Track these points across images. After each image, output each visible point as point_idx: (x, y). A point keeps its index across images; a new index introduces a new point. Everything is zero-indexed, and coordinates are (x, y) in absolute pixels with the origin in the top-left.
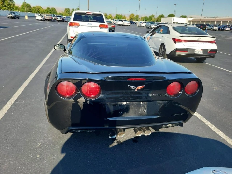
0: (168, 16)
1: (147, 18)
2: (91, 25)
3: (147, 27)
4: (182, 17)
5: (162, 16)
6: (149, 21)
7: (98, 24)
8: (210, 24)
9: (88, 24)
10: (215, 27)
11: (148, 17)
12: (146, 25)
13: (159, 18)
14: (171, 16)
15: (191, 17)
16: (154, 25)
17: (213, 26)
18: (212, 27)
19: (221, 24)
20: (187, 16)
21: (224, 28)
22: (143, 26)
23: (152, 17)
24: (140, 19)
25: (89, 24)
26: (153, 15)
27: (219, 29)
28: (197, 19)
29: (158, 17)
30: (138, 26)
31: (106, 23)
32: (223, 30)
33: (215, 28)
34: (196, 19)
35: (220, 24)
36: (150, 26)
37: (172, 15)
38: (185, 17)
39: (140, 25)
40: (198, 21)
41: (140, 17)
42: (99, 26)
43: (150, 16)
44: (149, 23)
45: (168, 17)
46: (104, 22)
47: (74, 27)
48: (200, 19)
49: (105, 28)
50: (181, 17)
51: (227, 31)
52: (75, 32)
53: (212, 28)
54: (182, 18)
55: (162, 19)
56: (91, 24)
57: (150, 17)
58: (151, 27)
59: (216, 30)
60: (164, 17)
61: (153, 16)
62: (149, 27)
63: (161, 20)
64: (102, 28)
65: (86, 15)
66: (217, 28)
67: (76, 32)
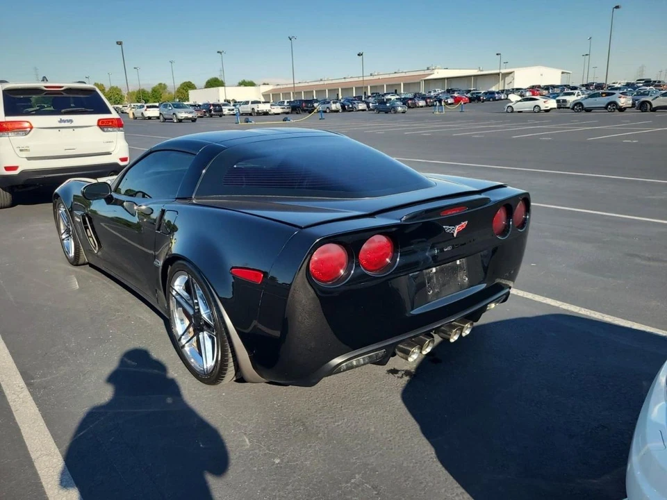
0: (204, 83)
1: (148, 93)
2: (73, 125)
3: (166, 119)
4: (244, 84)
5: (189, 86)
6: (156, 100)
7: (93, 119)
8: (315, 98)
9: (61, 121)
10: (334, 103)
11: (149, 90)
12: (160, 114)
13: (181, 90)
14: (214, 83)
15: (264, 84)
16: (186, 110)
17: (329, 102)
18: (327, 105)
19: (340, 97)
20: (255, 82)
21: (354, 105)
22: (150, 118)
23: (161, 91)
24: (126, 99)
25: (64, 121)
26: (160, 84)
27: (343, 107)
28: (281, 87)
29: (179, 89)
30: (135, 118)
31: (114, 115)
32: (351, 110)
33: (334, 107)
34: (279, 87)
35: (338, 95)
36: (174, 114)
37: (215, 81)
38: (252, 84)
39: (140, 115)
40: (286, 92)
41: (124, 93)
42: (96, 123)
43: (155, 88)
44: (170, 106)
45: (206, 87)
46: (109, 112)
47: (10, 134)
48: (292, 86)
49: (115, 129)
50: (240, 84)
51: (361, 112)
52: (17, 151)
53: (328, 108)
54: (243, 88)
55: (191, 92)
56: (71, 121)
57: (154, 90)
58: (176, 116)
59: (337, 111)
60: (196, 88)
61: (162, 87)
62: (170, 117)
63: (188, 96)
64: (105, 129)
65: (43, 95)
66: (338, 106)
67: (21, 150)
